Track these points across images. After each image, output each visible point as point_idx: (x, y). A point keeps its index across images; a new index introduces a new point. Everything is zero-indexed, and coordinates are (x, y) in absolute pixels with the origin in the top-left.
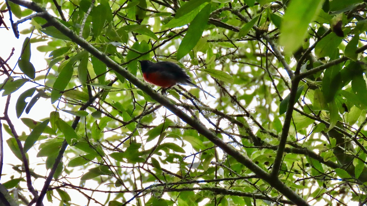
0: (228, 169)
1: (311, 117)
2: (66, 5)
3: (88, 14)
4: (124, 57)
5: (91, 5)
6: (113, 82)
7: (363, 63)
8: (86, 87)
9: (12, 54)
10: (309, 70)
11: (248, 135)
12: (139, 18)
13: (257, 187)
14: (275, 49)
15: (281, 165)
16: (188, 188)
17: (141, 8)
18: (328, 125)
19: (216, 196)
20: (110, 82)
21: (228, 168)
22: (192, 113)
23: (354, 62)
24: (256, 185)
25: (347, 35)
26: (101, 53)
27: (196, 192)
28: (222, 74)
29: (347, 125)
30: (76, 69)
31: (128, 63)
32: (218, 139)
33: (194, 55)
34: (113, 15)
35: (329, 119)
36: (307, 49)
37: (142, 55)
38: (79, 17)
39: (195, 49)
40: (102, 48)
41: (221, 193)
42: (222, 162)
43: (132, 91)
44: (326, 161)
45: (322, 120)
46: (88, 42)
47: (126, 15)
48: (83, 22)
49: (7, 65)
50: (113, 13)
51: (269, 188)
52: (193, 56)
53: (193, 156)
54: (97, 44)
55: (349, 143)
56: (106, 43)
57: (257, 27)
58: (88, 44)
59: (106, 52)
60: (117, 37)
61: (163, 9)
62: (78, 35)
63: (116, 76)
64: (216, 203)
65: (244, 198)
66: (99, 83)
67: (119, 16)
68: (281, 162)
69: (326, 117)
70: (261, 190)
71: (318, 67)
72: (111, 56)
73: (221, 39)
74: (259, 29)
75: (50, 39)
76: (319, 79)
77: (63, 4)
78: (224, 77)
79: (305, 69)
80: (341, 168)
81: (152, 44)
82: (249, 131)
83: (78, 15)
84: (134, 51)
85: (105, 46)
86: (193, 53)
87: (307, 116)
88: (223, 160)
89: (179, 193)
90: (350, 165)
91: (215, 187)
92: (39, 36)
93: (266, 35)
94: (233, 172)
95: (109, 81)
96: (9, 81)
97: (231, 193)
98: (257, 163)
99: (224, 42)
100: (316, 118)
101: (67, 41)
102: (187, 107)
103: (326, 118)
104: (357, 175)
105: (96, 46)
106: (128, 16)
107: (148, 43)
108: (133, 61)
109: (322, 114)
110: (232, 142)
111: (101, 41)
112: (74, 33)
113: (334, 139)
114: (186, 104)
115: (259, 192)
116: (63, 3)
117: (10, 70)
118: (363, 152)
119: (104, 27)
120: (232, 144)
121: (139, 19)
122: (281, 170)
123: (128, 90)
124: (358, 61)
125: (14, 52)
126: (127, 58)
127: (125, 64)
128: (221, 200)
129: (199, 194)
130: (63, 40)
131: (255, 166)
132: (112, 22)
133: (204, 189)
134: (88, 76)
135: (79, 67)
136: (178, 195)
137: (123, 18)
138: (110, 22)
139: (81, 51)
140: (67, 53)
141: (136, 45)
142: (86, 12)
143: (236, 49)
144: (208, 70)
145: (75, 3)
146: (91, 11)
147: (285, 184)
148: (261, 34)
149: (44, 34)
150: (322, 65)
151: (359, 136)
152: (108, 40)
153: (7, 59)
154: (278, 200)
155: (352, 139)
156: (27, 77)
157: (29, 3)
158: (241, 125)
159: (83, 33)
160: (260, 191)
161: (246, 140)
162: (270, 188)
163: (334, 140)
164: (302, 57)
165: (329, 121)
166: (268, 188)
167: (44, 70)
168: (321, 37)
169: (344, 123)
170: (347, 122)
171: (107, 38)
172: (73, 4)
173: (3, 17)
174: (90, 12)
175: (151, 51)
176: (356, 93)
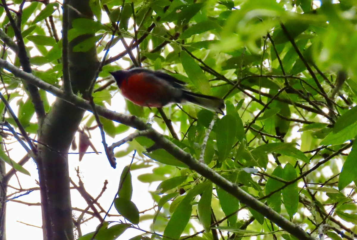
2: (177, 116)
3: (210, 129)
4: (262, 188)
5: (215, 117)
6: (248, 223)
8: (211, 232)
9: (104, 188)
12: (281, 131)
17: (282, 118)
20: (244, 224)
26: (230, 183)
30: (195, 207)
31: (268, 197)
34: (245, 129)
37: (287, 184)
38: (197, 134)
40: (231, 176)
43: (274, 236)
46: (212, 169)
47: (263, 128)
48: (205, 141)
49: (98, 205)
50: (245, 127)
54: (224, 171)
56: (236, 169)
58: (212, 171)
59: (237, 182)
60: (252, 160)
61: (313, 117)
62: (198, 160)
63: (252, 215)
66: (228, 225)
67: (253, 131)
72: (244, 186)
75: (155, 165)
77: (172, 115)
81: (300, 168)
83: (197, 131)
84: (276, 179)
85: (235, 173)
92: (140, 160)
95: (242, 221)
96: (103, 228)
101: (182, 168)
105: (223, 173)
106: (264, 129)
107: (295, 167)
108: (275, 193)
111: (230, 167)
112: (192, 157)
116: (172, 113)
117: (103, 211)
119: (233, 146)
121: (281, 133)
123: (269, 233)
125: (107, 186)
126: (267, 188)
127: (264, 198)
130: (175, 167)
132: (244, 139)
134: (213, 216)
135: (200, 204)
137: (259, 133)
138: (242, 139)
139: (201, 182)
140: (182, 185)
141: (278, 170)
142: (208, 126)
145: (191, 115)
146: (215, 125)
149: (147, 158)
152: (239, 165)
153: (97, 196)
156: (128, 222)
157: (128, 117)
159: (204, 157)
167: (150, 209)
171: (238, 162)
172: (189, 115)
173: (90, 137)
174: (213, 127)
175: (299, 178)
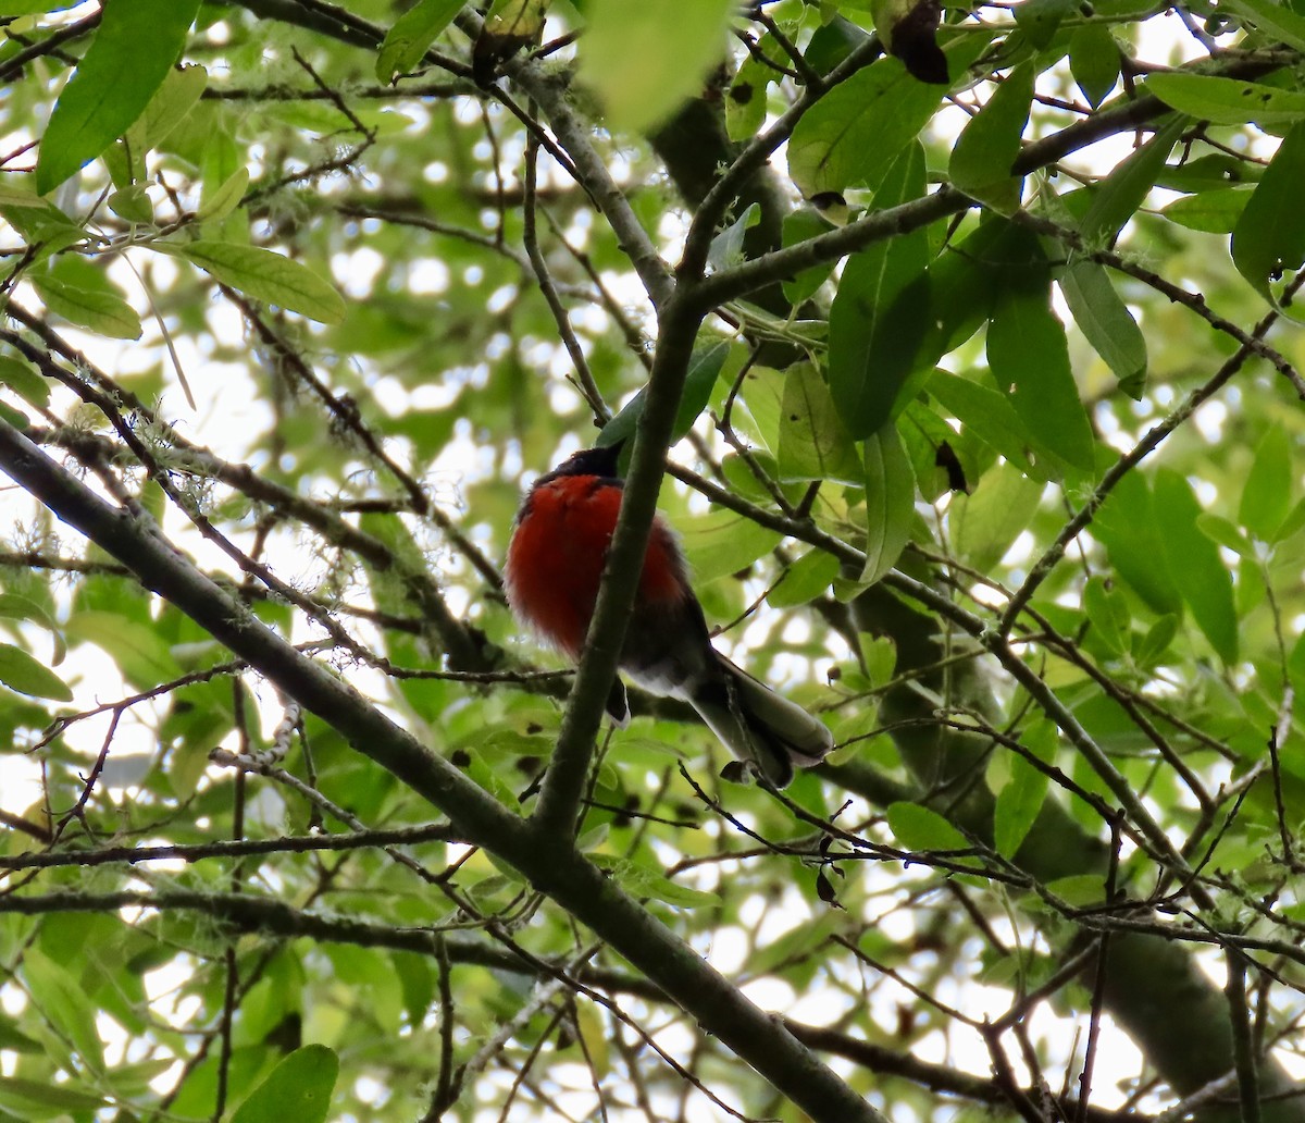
0: (305, 794)
1: (764, 520)
7: (1049, 229)
10: (757, 261)
11: (417, 613)
13: (457, 892)
14: (573, 140)
15: (590, 772)
16: (84, 896)
18: (853, 566)
19: (236, 940)
21: (301, 784)
22: (113, 485)
23: (1000, 221)
24: (451, 881)
25: (970, 75)
27: (130, 914)
28: (284, 275)
29: (958, 568)
32: (248, 625)
33: (130, 166)
35: (857, 532)
36: (748, 143)
39: (136, 132)
41: (264, 927)
42: (268, 755)
44: (838, 763)
45: (827, 534)
51: (524, 901)
52: (124, 171)
53: (110, 713)
55: (964, 668)
57: (480, 20)
64: (233, 980)
65: (394, 958)
68: (594, 760)
69: (845, 521)
70: (479, 910)
71: (807, 243)
73: (284, 86)
74: (489, 29)
76: (809, 311)
78: (295, 291)
79: (735, 254)
80: (923, 803)
82: (423, 590)
86: (123, 155)
87: (743, 509)
88: (277, 745)
89: (35, 920)
90: (969, 791)
91: (231, 895)
93: (526, 64)
94: (327, 807)
97: (320, 930)
98: (461, 759)
99: (300, 104)
100: (788, 525)
102: (90, 452)
103: (843, 527)
104: (1008, 844)
109: (824, 506)
110: (322, 645)
113: (884, 640)
114: (81, 434)
115: (472, 921)
118: (1042, 718)
120: (325, 655)
122: (588, 802)
124: (1022, 216)
128: (265, 961)
129: (145, 931)
131: (451, 779)
133: (169, 901)
136: (28, 935)
143: (362, 139)
144: (203, 251)
147: (611, 877)
148: (501, 60)
150: (825, 235)
151: (1022, 628)
154: (573, 972)
155: (983, 642)
158: (379, 557)
160: (477, 917)
161: (405, 638)
162: (531, 899)
163: (884, 649)
164: (716, 186)
165: (860, 543)
166: (515, 902)
168: (826, 79)
169: (940, 555)
170: (960, 552)
176: (1012, 391)
